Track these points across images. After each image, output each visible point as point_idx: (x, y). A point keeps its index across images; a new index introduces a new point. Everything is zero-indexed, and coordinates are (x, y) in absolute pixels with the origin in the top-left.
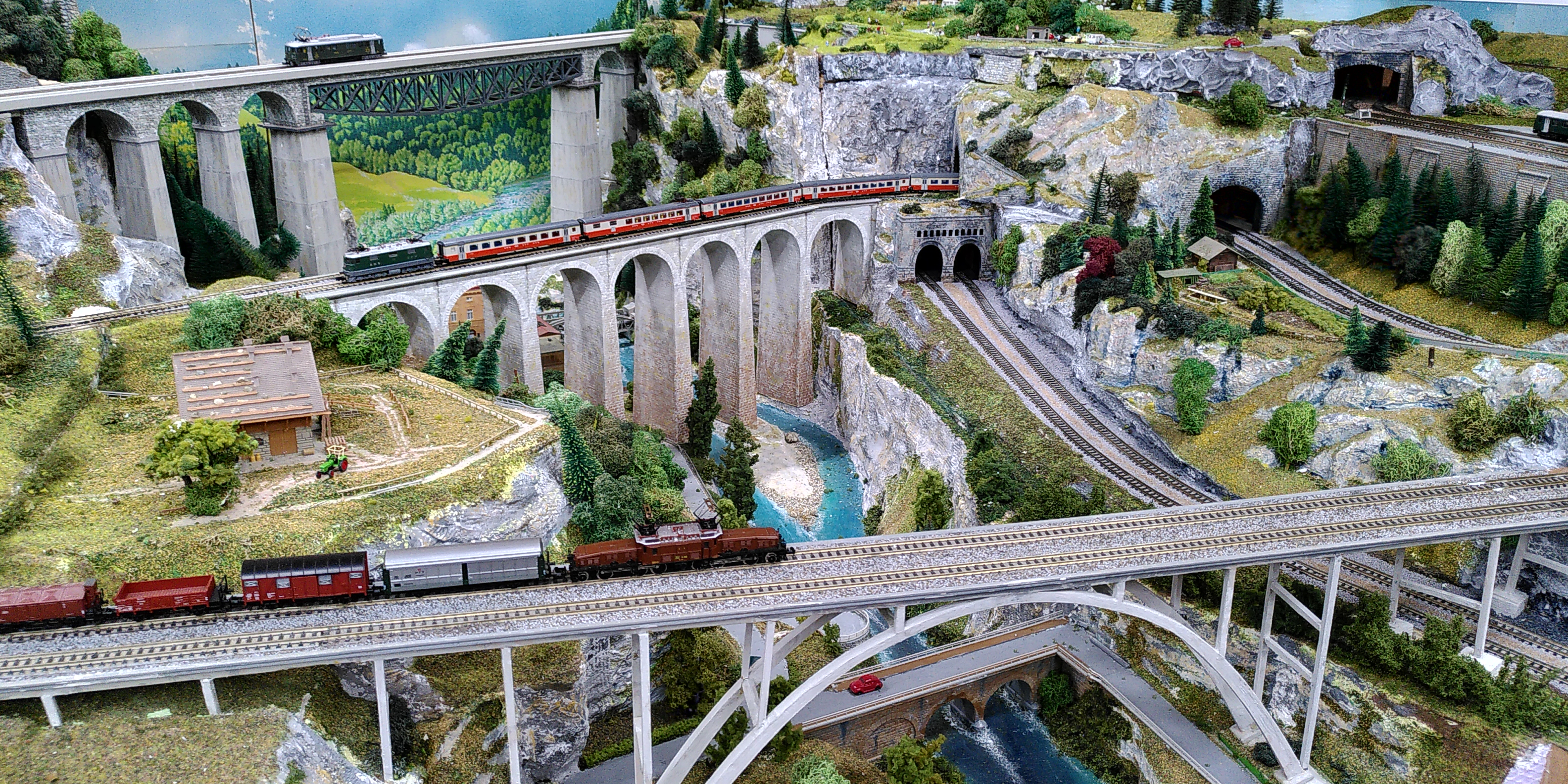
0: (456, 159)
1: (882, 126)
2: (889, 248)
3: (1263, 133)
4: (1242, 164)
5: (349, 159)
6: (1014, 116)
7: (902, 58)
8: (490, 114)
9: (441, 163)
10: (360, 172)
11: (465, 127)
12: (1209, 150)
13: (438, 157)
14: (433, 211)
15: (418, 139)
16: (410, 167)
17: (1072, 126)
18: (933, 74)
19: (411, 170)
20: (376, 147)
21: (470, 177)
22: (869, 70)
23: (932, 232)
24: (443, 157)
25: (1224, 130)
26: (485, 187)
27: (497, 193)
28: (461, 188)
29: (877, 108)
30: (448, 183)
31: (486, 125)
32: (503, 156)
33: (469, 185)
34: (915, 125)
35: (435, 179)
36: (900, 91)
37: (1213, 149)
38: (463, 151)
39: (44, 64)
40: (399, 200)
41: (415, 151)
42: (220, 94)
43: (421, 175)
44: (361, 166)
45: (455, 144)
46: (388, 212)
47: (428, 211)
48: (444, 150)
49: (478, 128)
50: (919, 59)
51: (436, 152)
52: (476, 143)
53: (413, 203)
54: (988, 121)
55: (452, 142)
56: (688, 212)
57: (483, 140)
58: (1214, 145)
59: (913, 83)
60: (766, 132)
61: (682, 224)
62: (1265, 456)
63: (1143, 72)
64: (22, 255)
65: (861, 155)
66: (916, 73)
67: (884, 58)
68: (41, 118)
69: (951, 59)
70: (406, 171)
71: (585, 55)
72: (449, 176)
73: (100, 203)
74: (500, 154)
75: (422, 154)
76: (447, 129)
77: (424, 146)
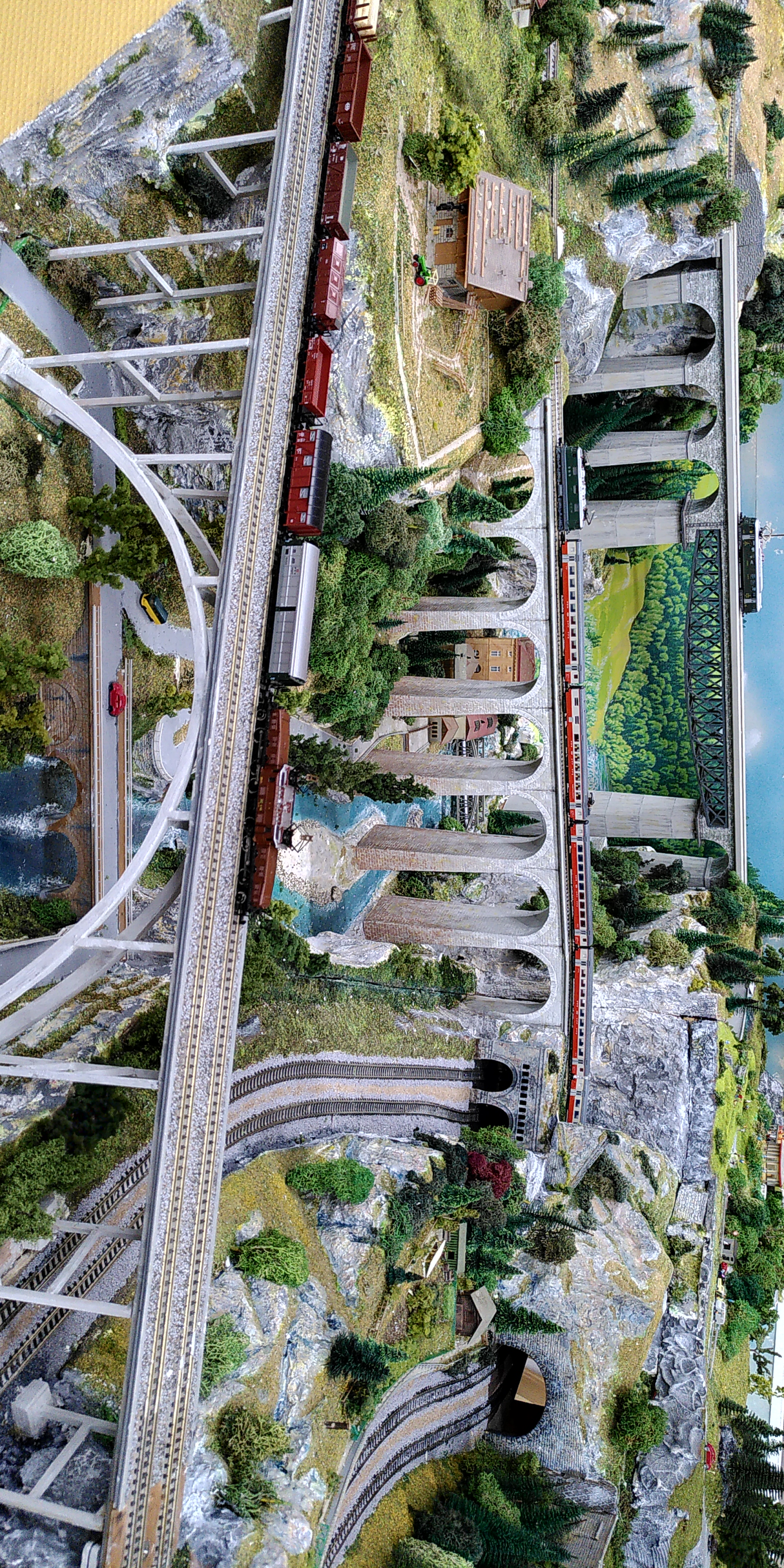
0: (636, 710)
1: (640, 1070)
2: (515, 1036)
3: (604, 1445)
4: (571, 1411)
5: (646, 609)
6: (641, 1192)
7: (709, 1107)
8: (675, 748)
9: (634, 695)
10: (634, 617)
11: (666, 722)
12: (591, 1370)
13: (640, 693)
14: (590, 684)
15: (658, 675)
16: (634, 665)
17: (627, 1243)
18: (691, 1137)
19: (630, 666)
20: (654, 635)
21: (618, 723)
22: (699, 1068)
23: (526, 1081)
24: (639, 698)
25: (611, 1398)
26: (607, 738)
27: (600, 749)
28: (608, 713)
29: (660, 1065)
30: (614, 701)
31: (665, 743)
32: (635, 758)
33: (610, 721)
34: (637, 1106)
35: (620, 688)
36: (674, 1095)
37: (591, 1375)
38: (643, 718)
39: (755, 313)
40: (604, 651)
41: (648, 671)
42: (720, 445)
43: (625, 675)
44: (639, 619)
45: (650, 710)
46: (594, 640)
47: (590, 679)
48: (645, 699)
49: (663, 735)
50: (707, 1125)
51: (645, 692)
52: (649, 732)
53: (600, 665)
54: (638, 1161)
55: (652, 708)
56: (578, 806)
57: (652, 738)
58: (596, 1379)
59: (682, 1110)
60: (642, 960)
61: (567, 799)
62: (252, 1228)
63: (682, 1340)
64: (610, 214)
65: (612, 1045)
66: (693, 1119)
67: (710, 1086)
68: (713, 284)
69: (706, 1159)
70: (630, 661)
71: (727, 831)
72: (621, 702)
73: (636, 341)
74: (636, 755)
75: (644, 678)
76: (664, 704)
77: (651, 680)
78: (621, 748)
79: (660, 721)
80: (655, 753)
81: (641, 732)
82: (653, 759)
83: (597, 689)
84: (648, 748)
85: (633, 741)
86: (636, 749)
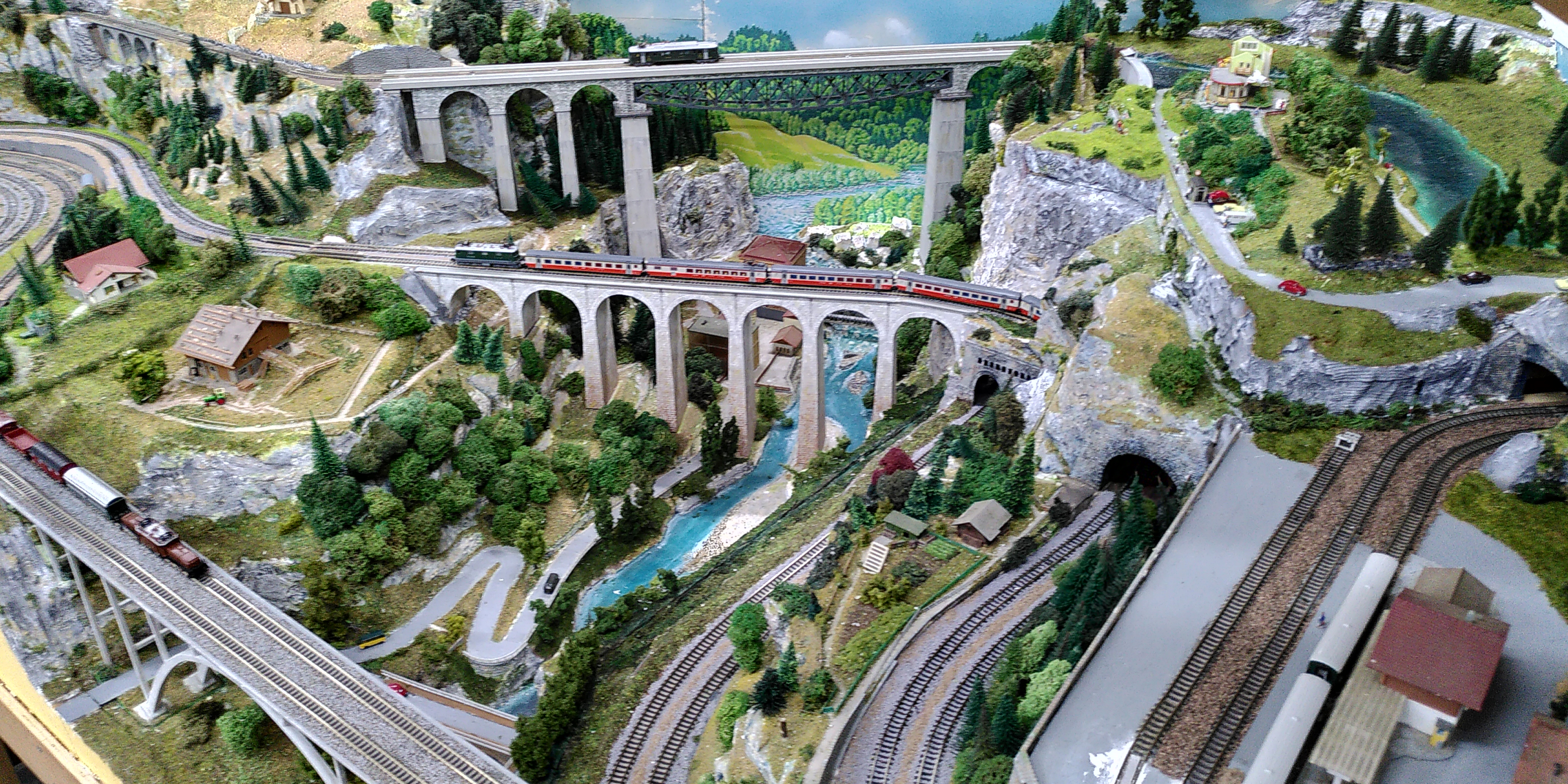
0: (864, 134)
1: (1050, 234)
3: (1190, 414)
4: (1155, 438)
6: (1101, 276)
7: (1103, 167)
8: (902, 99)
9: (850, 134)
11: (877, 107)
12: (1128, 406)
13: (848, 129)
14: (839, 173)
15: (830, 111)
16: (821, 133)
18: (1123, 194)
19: (822, 136)
20: (792, 113)
21: (877, 151)
22: (1065, 171)
23: (992, 364)
24: (852, 131)
25: (1157, 392)
26: (892, 162)
27: (903, 169)
28: (868, 159)
29: (1045, 215)
30: (855, 152)
31: (898, 109)
32: (913, 137)
33: (876, 157)
35: (843, 147)
37: (1134, 407)
38: (872, 128)
40: (807, 159)
41: (827, 121)
43: (830, 142)
44: (778, 126)
45: (865, 120)
46: (796, 167)
47: (834, 173)
49: (890, 110)
51: (847, 125)
52: (887, 122)
53: (820, 163)
58: (1137, 403)
59: (1096, 197)
66: (1108, 187)
68: (423, 94)
69: (1143, 183)
70: (816, 136)
71: (957, 70)
72: (857, 147)
74: (910, 136)
75: (833, 125)
77: (835, 118)
78: (903, 149)
79: (876, 111)
80: (907, 119)
81: (886, 130)
82: (913, 120)
83: (844, 167)
84: (903, 125)
85: (895, 139)
86: (904, 136)
